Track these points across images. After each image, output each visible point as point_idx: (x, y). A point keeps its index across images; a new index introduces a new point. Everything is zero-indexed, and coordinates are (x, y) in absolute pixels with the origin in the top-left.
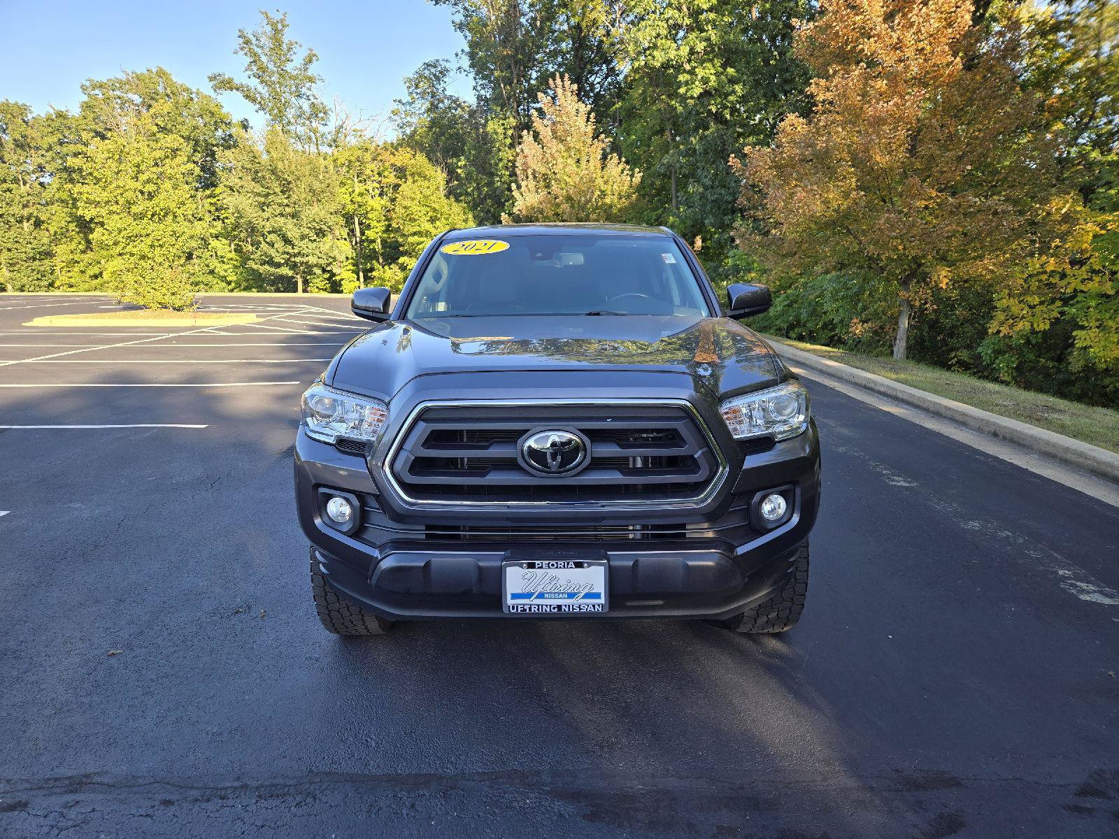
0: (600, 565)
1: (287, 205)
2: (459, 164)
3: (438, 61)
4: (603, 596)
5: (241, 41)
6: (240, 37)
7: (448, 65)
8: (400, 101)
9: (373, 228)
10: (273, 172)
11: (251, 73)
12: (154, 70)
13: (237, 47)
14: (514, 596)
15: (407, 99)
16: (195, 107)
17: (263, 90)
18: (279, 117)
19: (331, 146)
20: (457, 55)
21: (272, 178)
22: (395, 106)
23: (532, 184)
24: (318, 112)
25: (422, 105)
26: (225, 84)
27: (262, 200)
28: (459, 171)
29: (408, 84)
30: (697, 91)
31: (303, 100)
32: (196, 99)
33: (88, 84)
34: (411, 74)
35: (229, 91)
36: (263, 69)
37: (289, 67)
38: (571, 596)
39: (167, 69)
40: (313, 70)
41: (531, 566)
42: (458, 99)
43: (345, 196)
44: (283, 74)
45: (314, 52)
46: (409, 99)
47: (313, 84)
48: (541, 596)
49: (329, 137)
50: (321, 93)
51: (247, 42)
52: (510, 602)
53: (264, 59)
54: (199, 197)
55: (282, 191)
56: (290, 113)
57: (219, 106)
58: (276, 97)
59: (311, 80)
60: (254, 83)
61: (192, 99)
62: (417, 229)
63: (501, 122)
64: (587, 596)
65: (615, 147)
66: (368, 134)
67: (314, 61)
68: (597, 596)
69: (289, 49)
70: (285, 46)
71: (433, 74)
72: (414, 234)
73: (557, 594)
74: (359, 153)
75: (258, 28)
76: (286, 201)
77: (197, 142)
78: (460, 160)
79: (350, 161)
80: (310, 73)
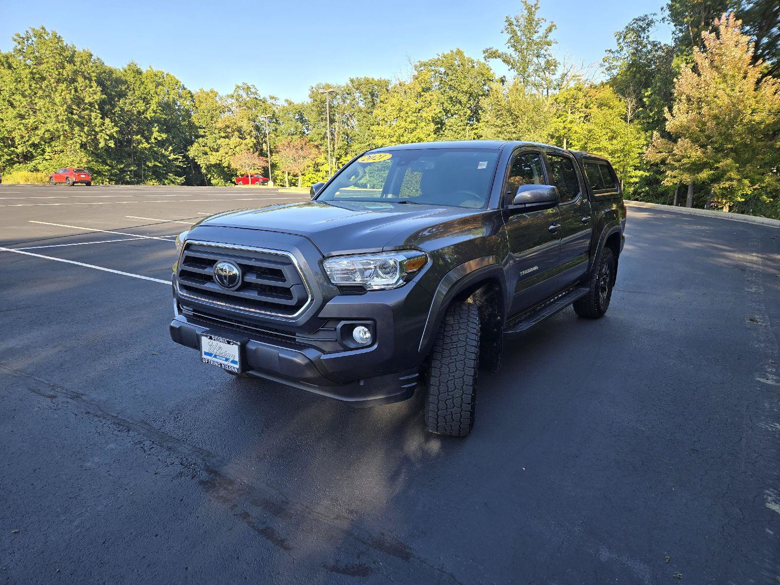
0: (237, 344)
1: (515, 133)
2: (646, 94)
3: (646, 16)
4: (238, 363)
5: (507, 24)
6: (506, 21)
7: (654, 18)
8: (610, 51)
9: (574, 146)
10: (509, 111)
11: (510, 45)
12: (455, 51)
13: (504, 28)
14: (204, 353)
15: (615, 48)
16: (474, 72)
17: (515, 55)
18: (523, 72)
19: (555, 89)
20: (662, 9)
21: (507, 115)
22: (606, 55)
24: (550, 66)
25: (627, 51)
26: (492, 54)
27: (499, 129)
28: (645, 100)
29: (618, 37)
31: (541, 58)
32: (476, 67)
33: (418, 64)
34: (622, 29)
35: (495, 59)
36: (517, 41)
37: (535, 37)
38: (227, 360)
39: (461, 49)
40: (551, 38)
41: (211, 338)
42: (660, 43)
43: (559, 124)
44: (530, 42)
45: (554, 23)
46: (618, 48)
47: (549, 47)
48: (215, 356)
49: (555, 83)
50: (554, 52)
51: (511, 24)
52: (203, 356)
53: (519, 34)
54: (467, 130)
55: (513, 123)
56: (531, 69)
57: (489, 69)
58: (524, 58)
59: (549, 44)
60: (511, 51)
61: (473, 67)
62: (598, 146)
63: (685, 57)
64: (232, 362)
66: (584, 78)
67: (553, 30)
69: (537, 24)
70: (535, 23)
71: (641, 26)
72: (596, 149)
73: (220, 357)
74: (574, 92)
75: (519, 12)
76: (513, 130)
77: (471, 94)
78: (647, 92)
79: (567, 99)
80: (548, 39)
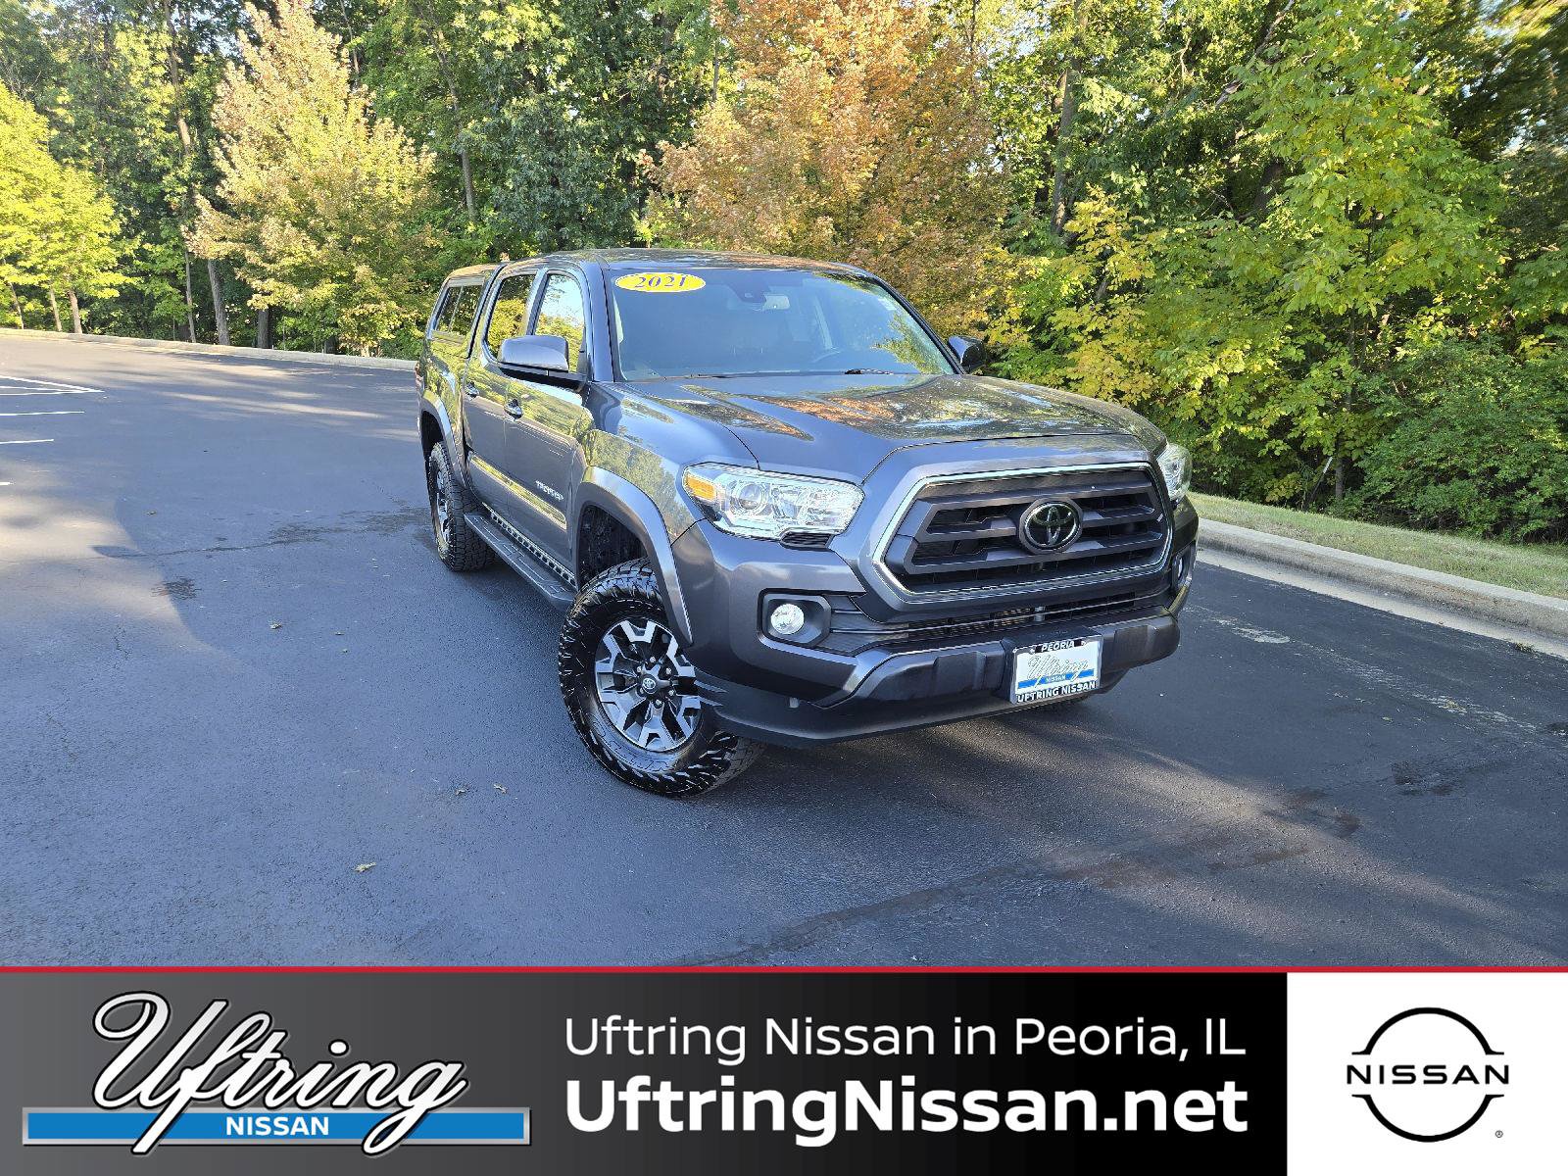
0: (1094, 639)
2: (60, 100)
4: (1095, 673)
14: (1023, 684)
23: (251, 152)
30: (511, 40)
38: (1069, 676)
41: (1038, 650)
48: (1043, 681)
52: (1019, 691)
64: (1083, 674)
65: (385, 108)
68: (1090, 673)
73: (1057, 677)
